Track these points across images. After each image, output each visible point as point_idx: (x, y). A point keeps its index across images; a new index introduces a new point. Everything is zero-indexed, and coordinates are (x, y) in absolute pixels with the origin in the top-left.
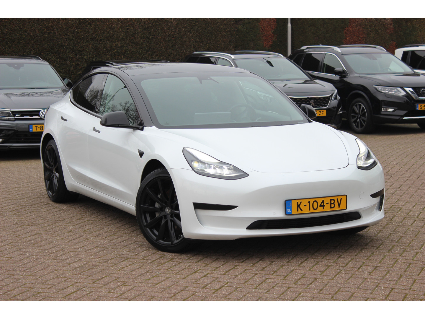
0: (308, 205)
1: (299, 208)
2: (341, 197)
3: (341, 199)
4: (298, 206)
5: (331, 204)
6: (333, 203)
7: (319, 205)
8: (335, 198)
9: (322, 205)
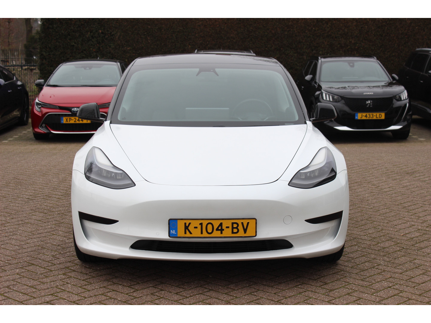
0: (199, 227)
1: (187, 230)
2: (248, 221)
3: (248, 223)
4: (186, 228)
5: (233, 228)
6: (235, 228)
7: (215, 228)
8: (239, 222)
9: (220, 228)
